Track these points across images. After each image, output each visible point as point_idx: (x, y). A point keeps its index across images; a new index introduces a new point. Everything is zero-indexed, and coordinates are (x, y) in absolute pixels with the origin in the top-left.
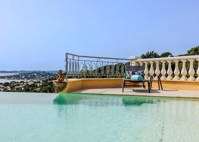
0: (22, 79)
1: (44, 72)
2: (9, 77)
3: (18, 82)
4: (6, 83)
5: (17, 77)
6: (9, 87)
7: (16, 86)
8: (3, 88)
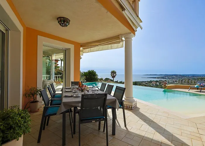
0: (166, 79)
1: (180, 75)
2: (158, 78)
3: (163, 81)
4: (156, 81)
5: (163, 78)
6: (158, 83)
7: (162, 82)
8: (155, 83)
